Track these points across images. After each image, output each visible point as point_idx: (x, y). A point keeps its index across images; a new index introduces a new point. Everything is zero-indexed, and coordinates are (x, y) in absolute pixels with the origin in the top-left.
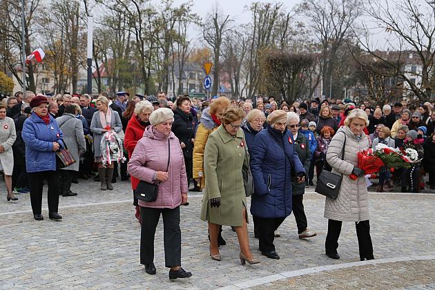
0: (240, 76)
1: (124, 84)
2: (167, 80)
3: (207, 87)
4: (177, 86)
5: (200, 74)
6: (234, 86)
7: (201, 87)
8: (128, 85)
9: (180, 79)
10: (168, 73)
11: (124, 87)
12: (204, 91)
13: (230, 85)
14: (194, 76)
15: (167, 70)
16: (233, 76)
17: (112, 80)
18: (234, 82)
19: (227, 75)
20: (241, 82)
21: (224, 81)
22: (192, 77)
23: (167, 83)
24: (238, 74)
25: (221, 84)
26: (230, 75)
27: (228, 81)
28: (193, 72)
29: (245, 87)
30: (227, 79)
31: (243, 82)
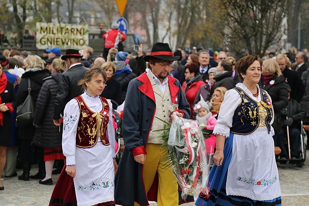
0: (160, 16)
5: (99, 15)
6: (151, 33)
13: (144, 32)
16: (149, 17)
18: (151, 27)
19: (139, 16)
20: (160, 26)
24: (157, 16)
26: (144, 17)
27: (141, 25)
28: (88, 13)
29: (167, 34)
30: (139, 23)
31: (164, 27)
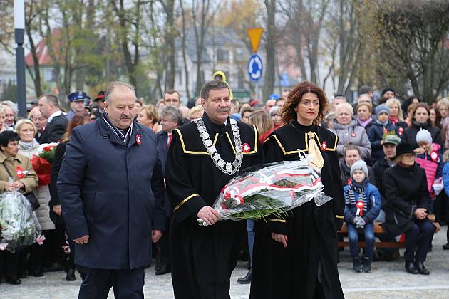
0: (320, 51)
1: (87, 78)
2: (173, 66)
3: (254, 76)
4: (193, 78)
5: (239, 51)
6: (308, 72)
7: (240, 76)
8: (96, 79)
9: (199, 63)
10: (173, 51)
11: (88, 84)
12: (246, 86)
13: (298, 71)
14: (225, 57)
15: (172, 46)
16: (304, 53)
17: (62, 72)
18: (307, 64)
19: (292, 51)
20: (321, 64)
21: (287, 63)
22: (221, 57)
23: (173, 73)
24: (315, 48)
25: (281, 68)
26: (299, 51)
27: (295, 63)
28: (224, 48)
29: (330, 73)
30: (292, 60)
31: (326, 64)
